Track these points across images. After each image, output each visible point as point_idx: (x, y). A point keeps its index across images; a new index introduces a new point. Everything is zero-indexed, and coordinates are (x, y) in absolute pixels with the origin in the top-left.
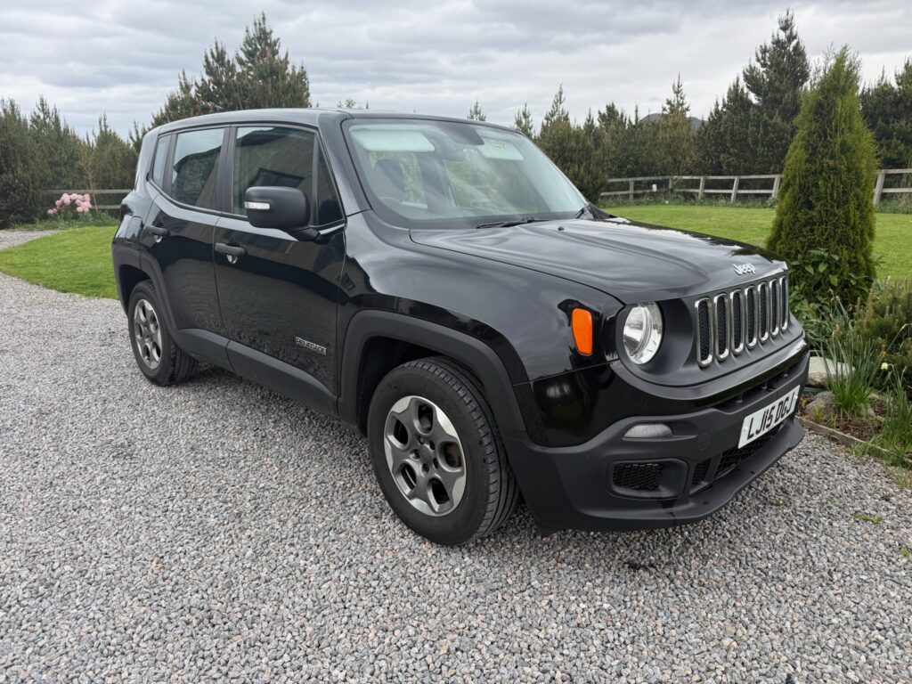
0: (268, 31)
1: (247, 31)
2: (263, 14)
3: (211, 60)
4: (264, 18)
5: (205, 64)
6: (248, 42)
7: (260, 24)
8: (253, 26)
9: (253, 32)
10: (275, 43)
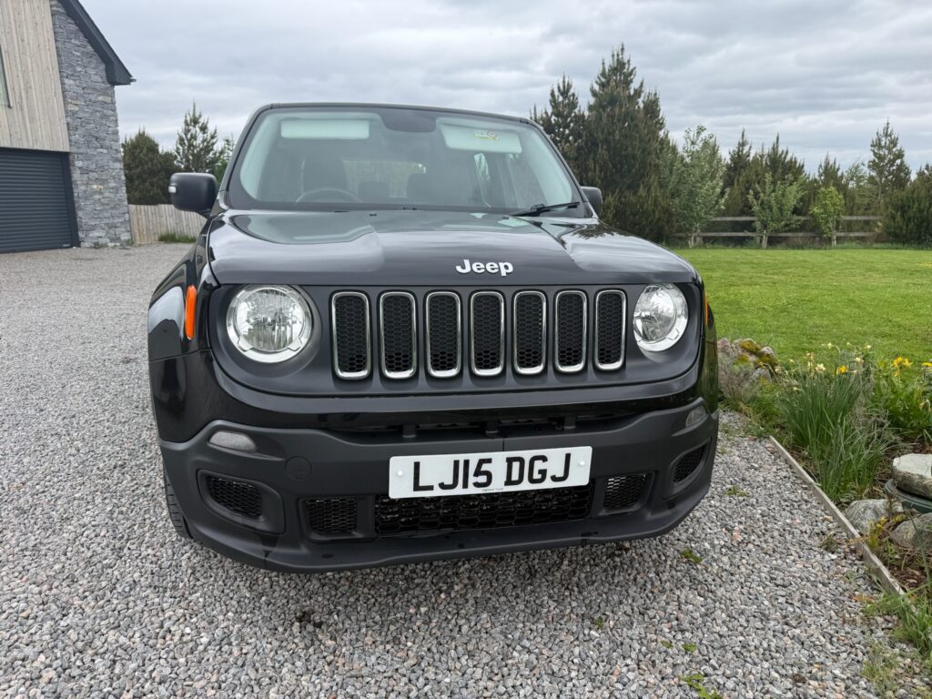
0: (626, 61)
1: (603, 64)
2: (623, 45)
3: (557, 93)
4: (623, 49)
5: (550, 98)
6: (603, 74)
7: (618, 55)
8: (611, 58)
9: (609, 62)
10: (631, 74)
